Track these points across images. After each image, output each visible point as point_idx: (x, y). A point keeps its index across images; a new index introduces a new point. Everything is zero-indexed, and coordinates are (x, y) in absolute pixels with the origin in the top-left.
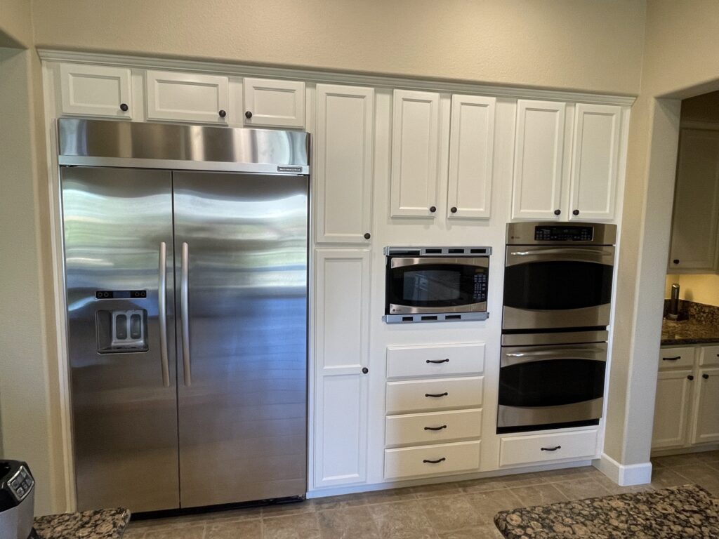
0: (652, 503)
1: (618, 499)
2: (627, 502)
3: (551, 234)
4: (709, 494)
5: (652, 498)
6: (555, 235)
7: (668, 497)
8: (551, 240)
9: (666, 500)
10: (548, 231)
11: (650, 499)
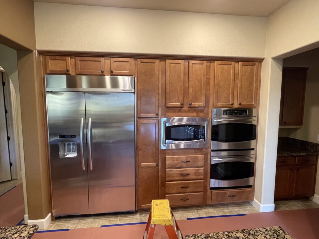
0: (256, 236)
1: (241, 232)
2: (244, 234)
3: (230, 113)
4: (284, 232)
5: (257, 233)
6: (231, 113)
7: (264, 233)
8: (230, 115)
9: (263, 234)
10: (229, 112)
11: (256, 233)
